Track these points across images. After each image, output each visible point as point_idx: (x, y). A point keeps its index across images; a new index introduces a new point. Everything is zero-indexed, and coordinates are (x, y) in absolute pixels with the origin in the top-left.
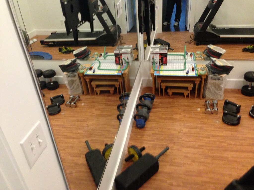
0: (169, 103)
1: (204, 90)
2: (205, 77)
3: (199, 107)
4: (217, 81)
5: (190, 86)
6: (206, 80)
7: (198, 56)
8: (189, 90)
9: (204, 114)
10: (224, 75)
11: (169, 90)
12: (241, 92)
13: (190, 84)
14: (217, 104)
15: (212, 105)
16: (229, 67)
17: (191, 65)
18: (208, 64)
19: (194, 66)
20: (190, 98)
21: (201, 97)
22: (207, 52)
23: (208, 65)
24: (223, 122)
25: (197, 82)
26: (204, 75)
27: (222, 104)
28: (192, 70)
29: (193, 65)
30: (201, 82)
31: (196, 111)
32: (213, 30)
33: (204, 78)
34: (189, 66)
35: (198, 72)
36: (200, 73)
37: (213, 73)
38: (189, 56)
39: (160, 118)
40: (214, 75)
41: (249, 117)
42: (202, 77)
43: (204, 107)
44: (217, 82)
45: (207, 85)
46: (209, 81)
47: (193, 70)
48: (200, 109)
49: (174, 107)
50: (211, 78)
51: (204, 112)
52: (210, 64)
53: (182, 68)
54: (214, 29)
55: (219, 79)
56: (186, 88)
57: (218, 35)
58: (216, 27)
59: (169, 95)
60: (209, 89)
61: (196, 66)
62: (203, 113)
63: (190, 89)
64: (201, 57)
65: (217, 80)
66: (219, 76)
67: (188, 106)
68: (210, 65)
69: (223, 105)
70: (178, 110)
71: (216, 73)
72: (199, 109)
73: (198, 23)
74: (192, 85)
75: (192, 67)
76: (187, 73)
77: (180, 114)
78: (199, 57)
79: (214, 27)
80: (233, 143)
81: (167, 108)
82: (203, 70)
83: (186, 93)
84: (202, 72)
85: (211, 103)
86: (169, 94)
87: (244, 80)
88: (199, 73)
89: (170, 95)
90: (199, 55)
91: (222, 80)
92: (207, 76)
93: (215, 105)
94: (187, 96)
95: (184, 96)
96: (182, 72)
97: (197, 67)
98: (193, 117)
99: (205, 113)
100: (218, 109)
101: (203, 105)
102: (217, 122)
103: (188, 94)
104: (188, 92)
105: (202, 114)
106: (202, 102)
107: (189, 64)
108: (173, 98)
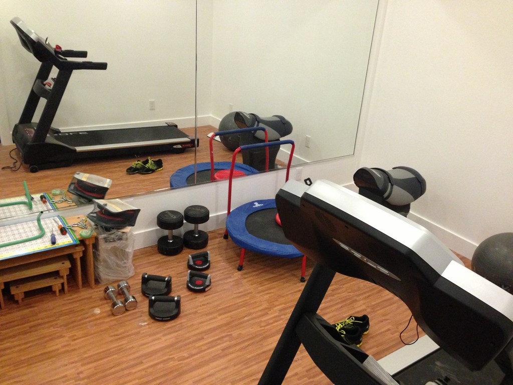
0: (24, 320)
1: (95, 267)
2: (93, 241)
3: (95, 307)
4: (117, 244)
5: (64, 267)
6: (96, 246)
7: (57, 199)
8: (62, 277)
9: (113, 318)
10: (128, 229)
11: (14, 291)
12: (157, 251)
13: (63, 263)
14: (128, 288)
15: (120, 292)
16: (132, 212)
17: (53, 221)
18: (92, 213)
19: (60, 224)
20: (69, 291)
21: (93, 282)
22: (75, 187)
23: (92, 215)
24: (153, 321)
25: (78, 256)
26: (89, 238)
27: (137, 284)
28: (59, 232)
29: (56, 220)
30: (85, 252)
31: (93, 316)
32: (56, 138)
33: (90, 243)
34: (50, 225)
35: (76, 234)
36: (80, 235)
37: (107, 230)
38: (38, 202)
39: (18, 364)
40: (110, 233)
41: (190, 293)
42: (87, 243)
43: (105, 301)
44: (119, 245)
45: (99, 255)
46: (103, 246)
47: (63, 231)
48: (100, 308)
49: (40, 325)
50: (106, 240)
51: (110, 313)
52: (95, 213)
53: (36, 233)
54: (56, 135)
55: (120, 239)
56: (56, 274)
57: (71, 147)
58: (60, 132)
59: (17, 302)
60: (105, 261)
61: (66, 222)
62: (109, 316)
63: (65, 273)
64: (67, 200)
65: (119, 241)
66: (119, 233)
67: (72, 312)
68: (95, 215)
69: (140, 286)
70: (52, 329)
71: (113, 229)
72: (97, 311)
73: (21, 127)
74: (68, 264)
75: (59, 227)
76: (54, 243)
77: (61, 337)
78: (62, 202)
79: (58, 132)
80: (186, 355)
81: (25, 333)
82: (85, 228)
83: (56, 284)
84: (85, 233)
85: (116, 288)
86: (16, 298)
87: (159, 228)
88: (78, 237)
89: (20, 301)
90: (61, 196)
91: (127, 239)
92: (96, 239)
93: (126, 291)
94: (62, 290)
95: (54, 292)
96: (39, 241)
97: (67, 224)
98: (93, 332)
99: (113, 315)
100: (134, 296)
101: (101, 300)
102: (143, 324)
103: (63, 284)
104: (62, 281)
105: (108, 320)
106: (96, 292)
107: (48, 221)
108: (28, 306)
